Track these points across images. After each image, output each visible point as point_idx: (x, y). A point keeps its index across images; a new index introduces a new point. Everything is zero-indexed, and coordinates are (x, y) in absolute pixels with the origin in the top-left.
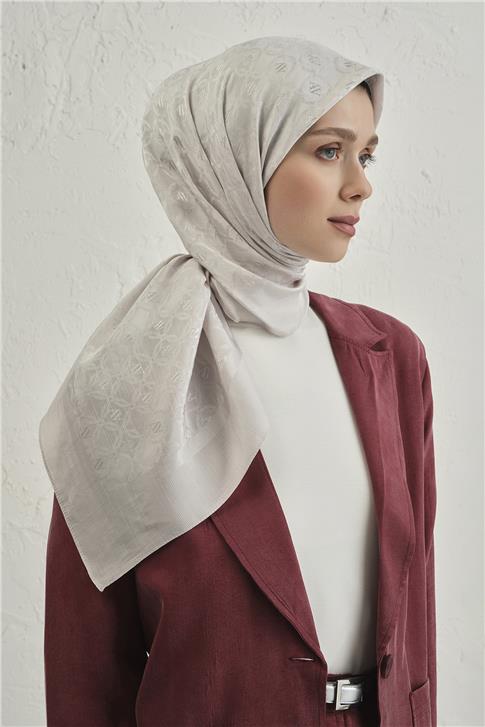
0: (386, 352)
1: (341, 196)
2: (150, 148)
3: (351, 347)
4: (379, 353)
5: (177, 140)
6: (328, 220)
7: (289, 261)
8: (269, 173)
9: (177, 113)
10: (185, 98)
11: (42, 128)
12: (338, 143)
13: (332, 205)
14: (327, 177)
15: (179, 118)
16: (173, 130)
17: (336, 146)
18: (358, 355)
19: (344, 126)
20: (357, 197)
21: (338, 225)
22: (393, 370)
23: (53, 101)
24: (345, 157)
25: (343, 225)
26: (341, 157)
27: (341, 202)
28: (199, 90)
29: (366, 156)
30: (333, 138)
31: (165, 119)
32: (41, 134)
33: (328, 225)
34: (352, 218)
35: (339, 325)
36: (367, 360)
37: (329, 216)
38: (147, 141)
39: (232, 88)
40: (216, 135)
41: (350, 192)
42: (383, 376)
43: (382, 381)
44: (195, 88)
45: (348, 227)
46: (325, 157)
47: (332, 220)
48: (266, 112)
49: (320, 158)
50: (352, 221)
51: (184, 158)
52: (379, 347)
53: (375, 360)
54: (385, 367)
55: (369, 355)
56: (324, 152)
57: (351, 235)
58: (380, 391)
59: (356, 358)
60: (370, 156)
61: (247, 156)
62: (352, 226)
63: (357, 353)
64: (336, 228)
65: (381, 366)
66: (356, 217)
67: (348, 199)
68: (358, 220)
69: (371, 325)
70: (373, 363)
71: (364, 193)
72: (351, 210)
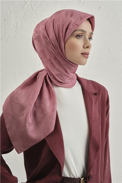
0: (97, 96)
1: (84, 47)
3: (88, 93)
4: (95, 96)
13: (81, 50)
17: (82, 35)
18: (89, 96)
19: (83, 29)
20: (88, 47)
21: (83, 55)
24: (84, 38)
25: (85, 55)
27: (84, 49)
30: (80, 32)
36: (92, 98)
37: (81, 53)
41: (86, 46)
42: (95, 102)
45: (86, 56)
46: (78, 37)
47: (82, 54)
50: (88, 54)
52: (95, 94)
53: (94, 98)
54: (96, 100)
55: (92, 96)
57: (87, 57)
58: (94, 106)
59: (88, 96)
60: (91, 38)
62: (87, 55)
63: (89, 95)
64: (83, 56)
65: (95, 99)
66: (88, 53)
67: (85, 48)
68: (89, 53)
69: (94, 88)
70: (93, 98)
71: (89, 46)
72: (86, 51)
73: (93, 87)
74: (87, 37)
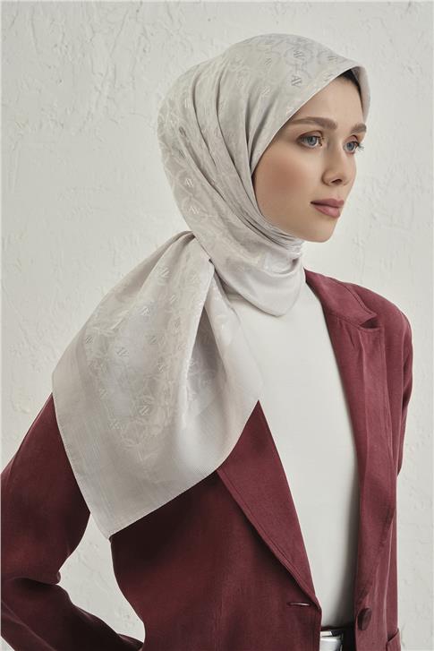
0: (376, 329)
1: (323, 181)
2: (163, 138)
3: (343, 322)
4: (370, 330)
5: (182, 130)
6: (312, 203)
7: (283, 241)
8: (255, 159)
9: (183, 106)
10: (190, 92)
11: (89, 113)
12: (320, 132)
13: (315, 189)
14: (310, 163)
15: (184, 110)
16: (179, 121)
17: (319, 135)
18: (349, 332)
19: (324, 115)
20: (338, 182)
21: (321, 208)
22: (384, 346)
23: (100, 88)
24: (329, 144)
25: (327, 208)
26: (325, 144)
27: (324, 186)
28: (201, 85)
29: (354, 143)
30: (314, 127)
31: (175, 112)
32: (88, 119)
33: (312, 208)
34: (334, 201)
35: (333, 302)
36: (358, 336)
37: (312, 199)
38: (162, 131)
39: (224, 82)
40: (211, 124)
41: (331, 176)
42: (373, 351)
43: (371, 356)
44: (198, 83)
45: (331, 210)
46: (307, 144)
47: (315, 203)
48: (251, 104)
49: (303, 146)
50: (337, 205)
51: (188, 146)
52: (371, 324)
53: (365, 336)
54: (376, 342)
55: (359, 332)
56: (305, 140)
57: (335, 217)
58: (368, 366)
59: (347, 333)
60: (358, 144)
61: (236, 145)
62: (337, 207)
63: (348, 329)
64: (320, 210)
65: (371, 342)
66: (339, 200)
67: (330, 183)
68: (342, 203)
69: (363, 304)
70: (364, 339)
71: (345, 178)
72: (333, 193)
73: (360, 300)
74: (340, 143)
